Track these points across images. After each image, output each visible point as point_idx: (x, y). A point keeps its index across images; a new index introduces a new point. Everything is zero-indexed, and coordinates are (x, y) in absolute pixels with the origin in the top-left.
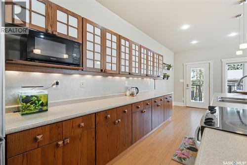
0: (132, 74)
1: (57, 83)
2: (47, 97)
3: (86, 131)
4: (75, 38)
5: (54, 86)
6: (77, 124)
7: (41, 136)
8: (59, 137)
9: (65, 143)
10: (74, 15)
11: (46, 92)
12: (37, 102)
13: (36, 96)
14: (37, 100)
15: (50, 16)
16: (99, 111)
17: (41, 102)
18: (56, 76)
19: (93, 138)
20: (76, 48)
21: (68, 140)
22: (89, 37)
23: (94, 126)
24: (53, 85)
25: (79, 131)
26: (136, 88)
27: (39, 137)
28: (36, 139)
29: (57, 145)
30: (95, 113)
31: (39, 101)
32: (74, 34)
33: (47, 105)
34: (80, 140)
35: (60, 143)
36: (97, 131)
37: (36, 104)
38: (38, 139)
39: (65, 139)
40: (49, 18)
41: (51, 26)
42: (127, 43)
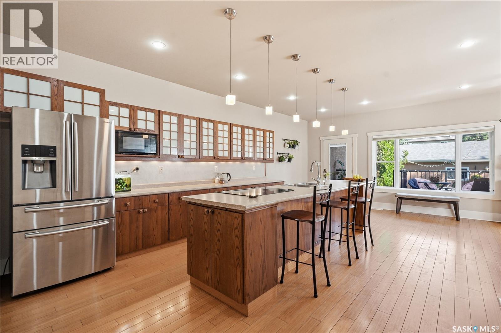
0: (217, 159)
1: (137, 169)
2: (130, 180)
3: (160, 207)
4: (152, 131)
5: (134, 172)
6: (153, 199)
7: (129, 203)
8: (140, 207)
9: (144, 211)
10: (151, 111)
11: (129, 176)
12: (123, 184)
13: (122, 179)
14: (123, 182)
15: (132, 117)
16: (172, 191)
17: (125, 184)
18: (136, 163)
19: (167, 213)
20: (153, 140)
21: (146, 210)
22: (166, 127)
23: (167, 204)
24: (134, 170)
25: (155, 205)
26: (228, 174)
27: (128, 203)
28: (126, 205)
29: (139, 212)
30: (169, 194)
31: (124, 183)
32: (151, 126)
33: (130, 186)
34: (155, 212)
35: (141, 210)
36: (171, 208)
37: (122, 186)
38: (128, 204)
39: (144, 208)
40: (132, 119)
41: (133, 125)
42: (211, 125)
